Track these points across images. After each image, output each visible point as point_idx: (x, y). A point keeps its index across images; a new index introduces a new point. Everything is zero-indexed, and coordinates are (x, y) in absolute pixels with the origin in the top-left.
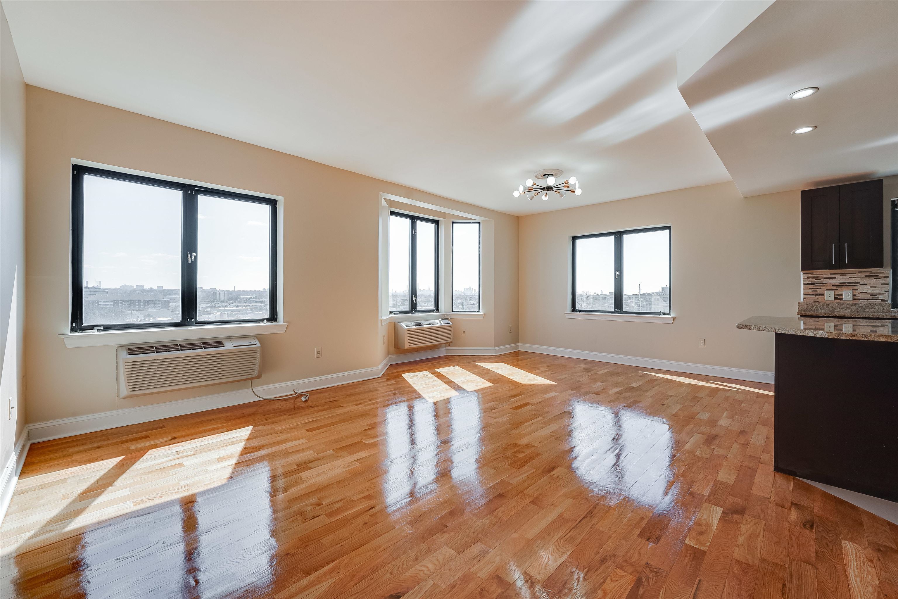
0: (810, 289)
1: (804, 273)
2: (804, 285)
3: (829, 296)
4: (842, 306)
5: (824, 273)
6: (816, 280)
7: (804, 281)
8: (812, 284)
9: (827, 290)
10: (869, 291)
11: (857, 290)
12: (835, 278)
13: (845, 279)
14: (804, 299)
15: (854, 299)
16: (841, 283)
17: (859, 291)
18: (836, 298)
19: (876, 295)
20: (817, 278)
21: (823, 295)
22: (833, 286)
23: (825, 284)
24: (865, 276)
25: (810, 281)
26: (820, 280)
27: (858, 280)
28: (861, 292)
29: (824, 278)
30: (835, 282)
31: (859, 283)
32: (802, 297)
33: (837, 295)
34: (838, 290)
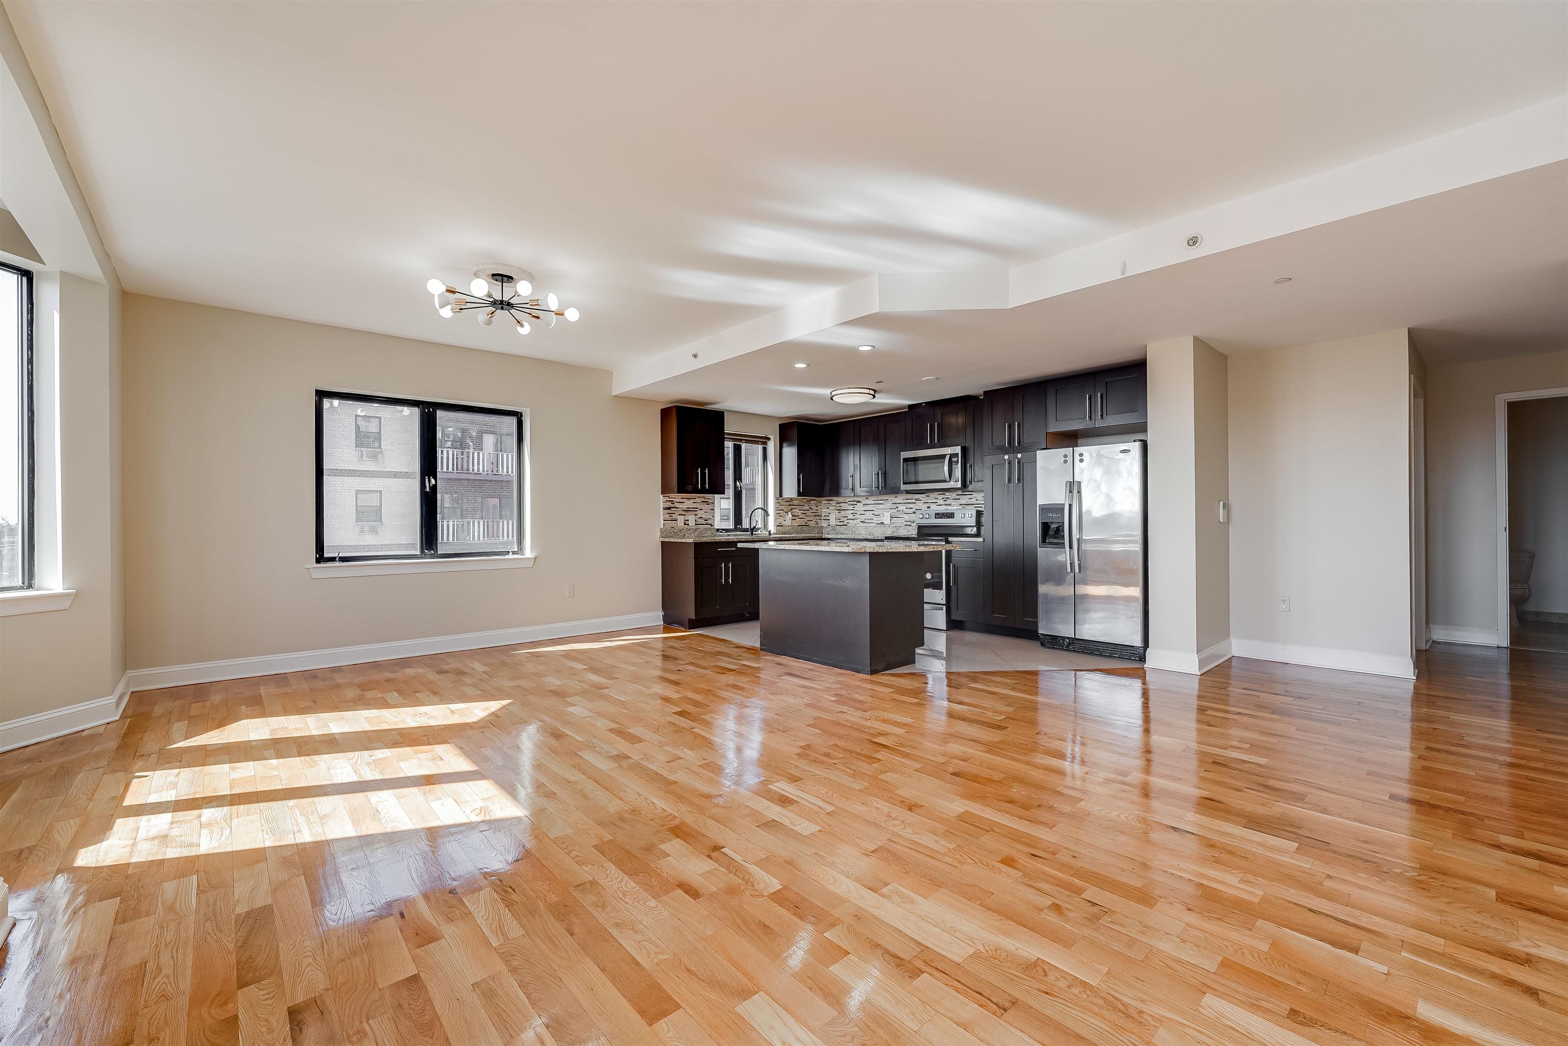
0: (668, 513)
1: (663, 496)
2: (664, 509)
3: (681, 520)
4: (690, 532)
5: (676, 497)
6: (672, 504)
7: (663, 505)
8: (669, 508)
9: (679, 515)
10: (704, 517)
11: (697, 515)
12: (684, 502)
13: (689, 504)
14: (664, 525)
15: (696, 524)
16: (687, 508)
17: (698, 516)
18: (685, 524)
19: (707, 520)
20: (672, 502)
21: (676, 520)
22: (683, 511)
23: (677, 509)
24: (702, 502)
25: (669, 504)
26: (674, 504)
27: (697, 505)
28: (700, 518)
29: (678, 502)
30: (684, 506)
31: (698, 508)
32: (662, 522)
33: (686, 520)
34: (685, 515)
